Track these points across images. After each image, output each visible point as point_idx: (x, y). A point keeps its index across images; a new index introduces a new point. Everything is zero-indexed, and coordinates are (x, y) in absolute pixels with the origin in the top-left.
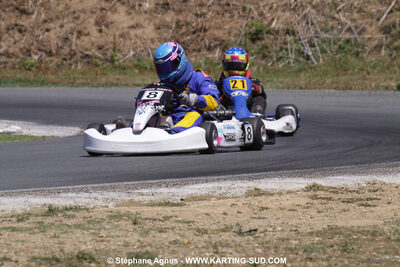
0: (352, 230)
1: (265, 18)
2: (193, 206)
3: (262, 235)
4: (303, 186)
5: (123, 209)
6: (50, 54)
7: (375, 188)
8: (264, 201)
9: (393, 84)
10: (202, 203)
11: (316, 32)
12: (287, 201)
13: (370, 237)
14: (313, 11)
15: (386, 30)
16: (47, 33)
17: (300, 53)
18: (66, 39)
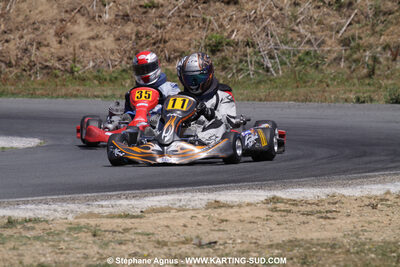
0: (311, 242)
1: (224, 29)
2: (153, 218)
3: (221, 247)
4: (263, 199)
5: (83, 222)
6: (9, 65)
7: (334, 201)
8: (224, 213)
9: (352, 96)
10: (162, 215)
11: (276, 44)
12: (247, 214)
13: (329, 249)
14: (273, 23)
15: (345, 42)
16: (6, 44)
17: (260, 64)
18: (26, 50)
